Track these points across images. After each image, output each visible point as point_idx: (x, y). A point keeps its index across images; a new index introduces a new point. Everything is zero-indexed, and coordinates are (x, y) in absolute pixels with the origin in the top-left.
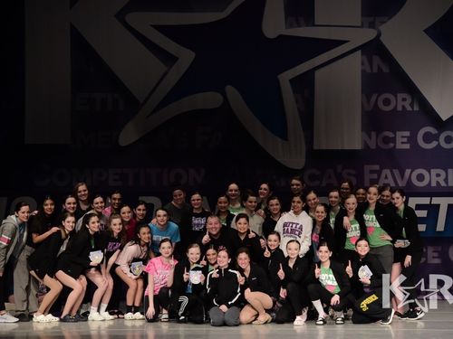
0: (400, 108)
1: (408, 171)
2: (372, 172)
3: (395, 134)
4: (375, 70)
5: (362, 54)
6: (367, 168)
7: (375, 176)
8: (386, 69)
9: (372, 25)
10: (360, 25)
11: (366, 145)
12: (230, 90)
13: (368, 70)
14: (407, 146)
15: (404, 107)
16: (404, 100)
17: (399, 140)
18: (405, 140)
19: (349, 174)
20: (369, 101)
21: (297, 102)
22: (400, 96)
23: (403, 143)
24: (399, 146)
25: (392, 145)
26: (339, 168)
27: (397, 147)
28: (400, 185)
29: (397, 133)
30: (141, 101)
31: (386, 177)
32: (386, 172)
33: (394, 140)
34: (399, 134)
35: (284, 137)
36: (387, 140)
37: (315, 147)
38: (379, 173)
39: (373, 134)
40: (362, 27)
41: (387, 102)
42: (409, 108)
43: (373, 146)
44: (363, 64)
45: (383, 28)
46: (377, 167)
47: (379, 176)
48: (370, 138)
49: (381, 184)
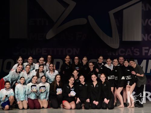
2: (145, 50)
4: (147, 9)
5: (142, 3)
6: (144, 48)
7: (147, 51)
11: (143, 39)
13: (145, 10)
19: (137, 51)
20: (144, 22)
21: (116, 22)
26: (133, 48)
35: (111, 36)
37: (123, 40)
39: (146, 35)
43: (146, 40)
44: (142, 7)
46: (147, 48)
47: (148, 51)
48: (145, 36)
49: (149, 55)
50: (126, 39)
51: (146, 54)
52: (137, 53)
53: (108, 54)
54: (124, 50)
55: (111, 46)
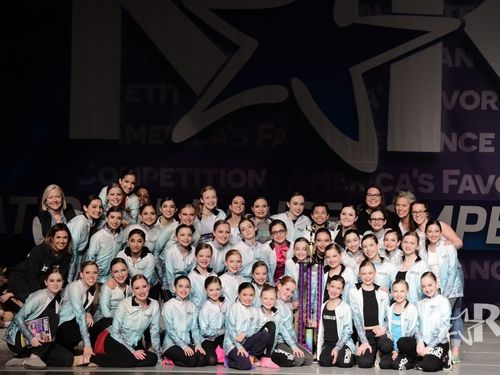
0: (484, 107)
1: (492, 178)
2: (451, 177)
3: (478, 135)
4: (458, 64)
5: (444, 46)
6: (446, 173)
7: (455, 182)
8: (469, 64)
9: (455, 15)
10: (441, 13)
11: (445, 147)
12: (296, 83)
13: (451, 65)
14: (492, 150)
15: (488, 106)
16: (489, 98)
17: (482, 142)
18: (490, 142)
19: (426, 179)
20: (450, 100)
21: (370, 98)
22: (485, 94)
23: (486, 146)
24: (483, 149)
25: (474, 148)
26: (415, 173)
27: (481, 150)
28: (483, 193)
29: (481, 135)
30: (198, 93)
31: (467, 184)
32: (468, 177)
33: (477, 143)
34: (483, 136)
35: (355, 136)
36: (468, 142)
37: (389, 149)
38: (459, 179)
39: (454, 135)
40: (444, 16)
41: (470, 100)
42: (494, 108)
43: (453, 148)
44: (444, 57)
45: (467, 18)
46: (457, 172)
47: (459, 182)
48: (450, 139)
49: (461, 191)
50: (396, 144)
51: (454, 189)
52: (426, 187)
53: (347, 188)
54: (390, 177)
55: (355, 166)
